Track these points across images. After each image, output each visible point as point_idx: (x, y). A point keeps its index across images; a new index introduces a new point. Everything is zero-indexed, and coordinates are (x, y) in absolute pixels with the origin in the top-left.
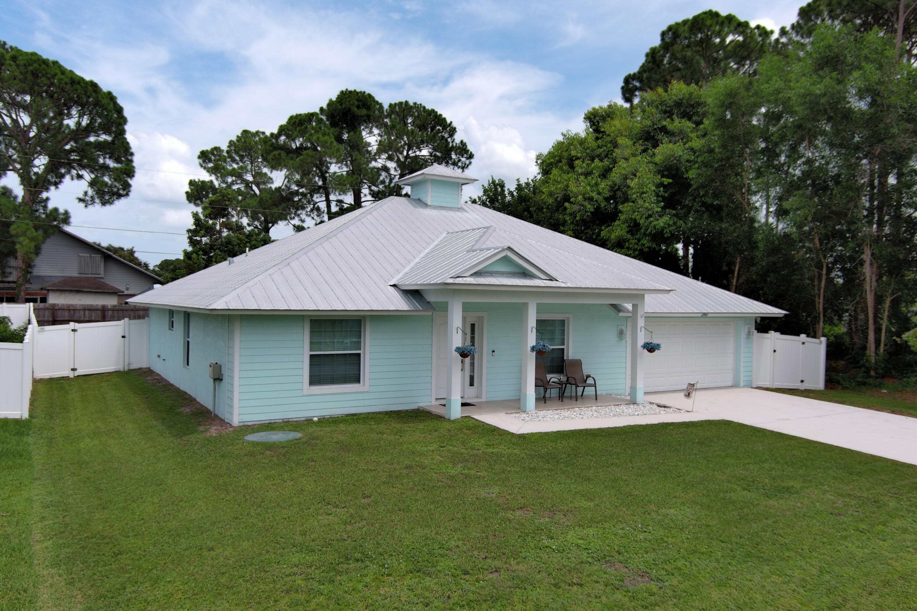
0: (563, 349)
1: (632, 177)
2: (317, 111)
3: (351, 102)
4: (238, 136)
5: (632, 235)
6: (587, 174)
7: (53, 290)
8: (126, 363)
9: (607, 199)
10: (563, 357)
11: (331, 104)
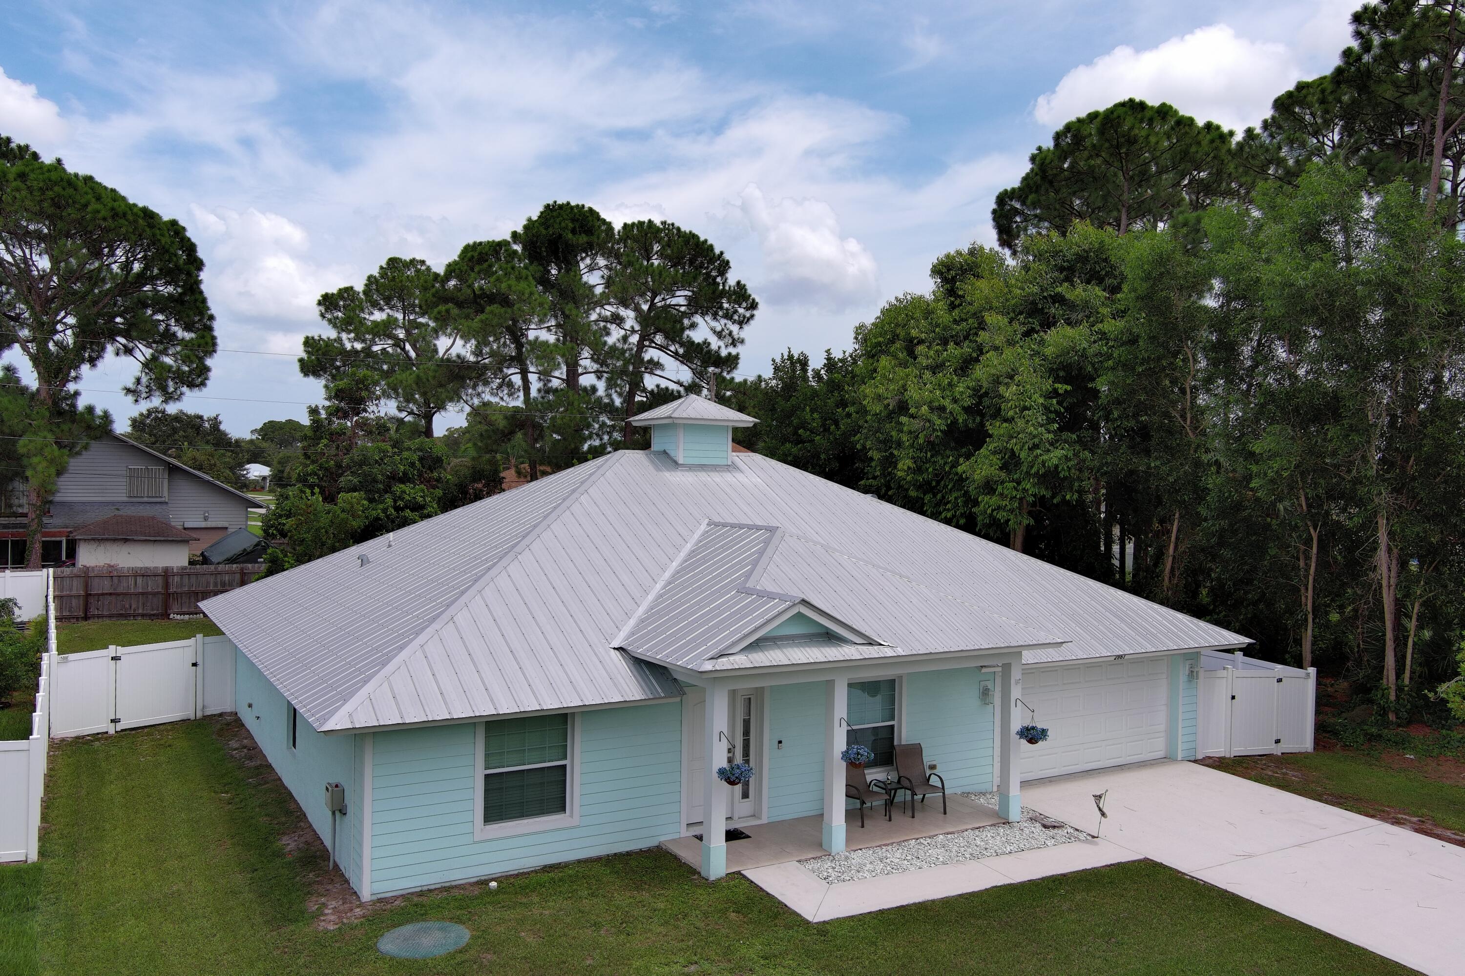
0: (892, 727)
1: (1007, 380)
2: (508, 237)
3: (563, 224)
4: (381, 268)
5: (1009, 472)
6: (935, 369)
7: (85, 540)
8: (199, 707)
9: (967, 410)
10: (892, 739)
11: (530, 226)
